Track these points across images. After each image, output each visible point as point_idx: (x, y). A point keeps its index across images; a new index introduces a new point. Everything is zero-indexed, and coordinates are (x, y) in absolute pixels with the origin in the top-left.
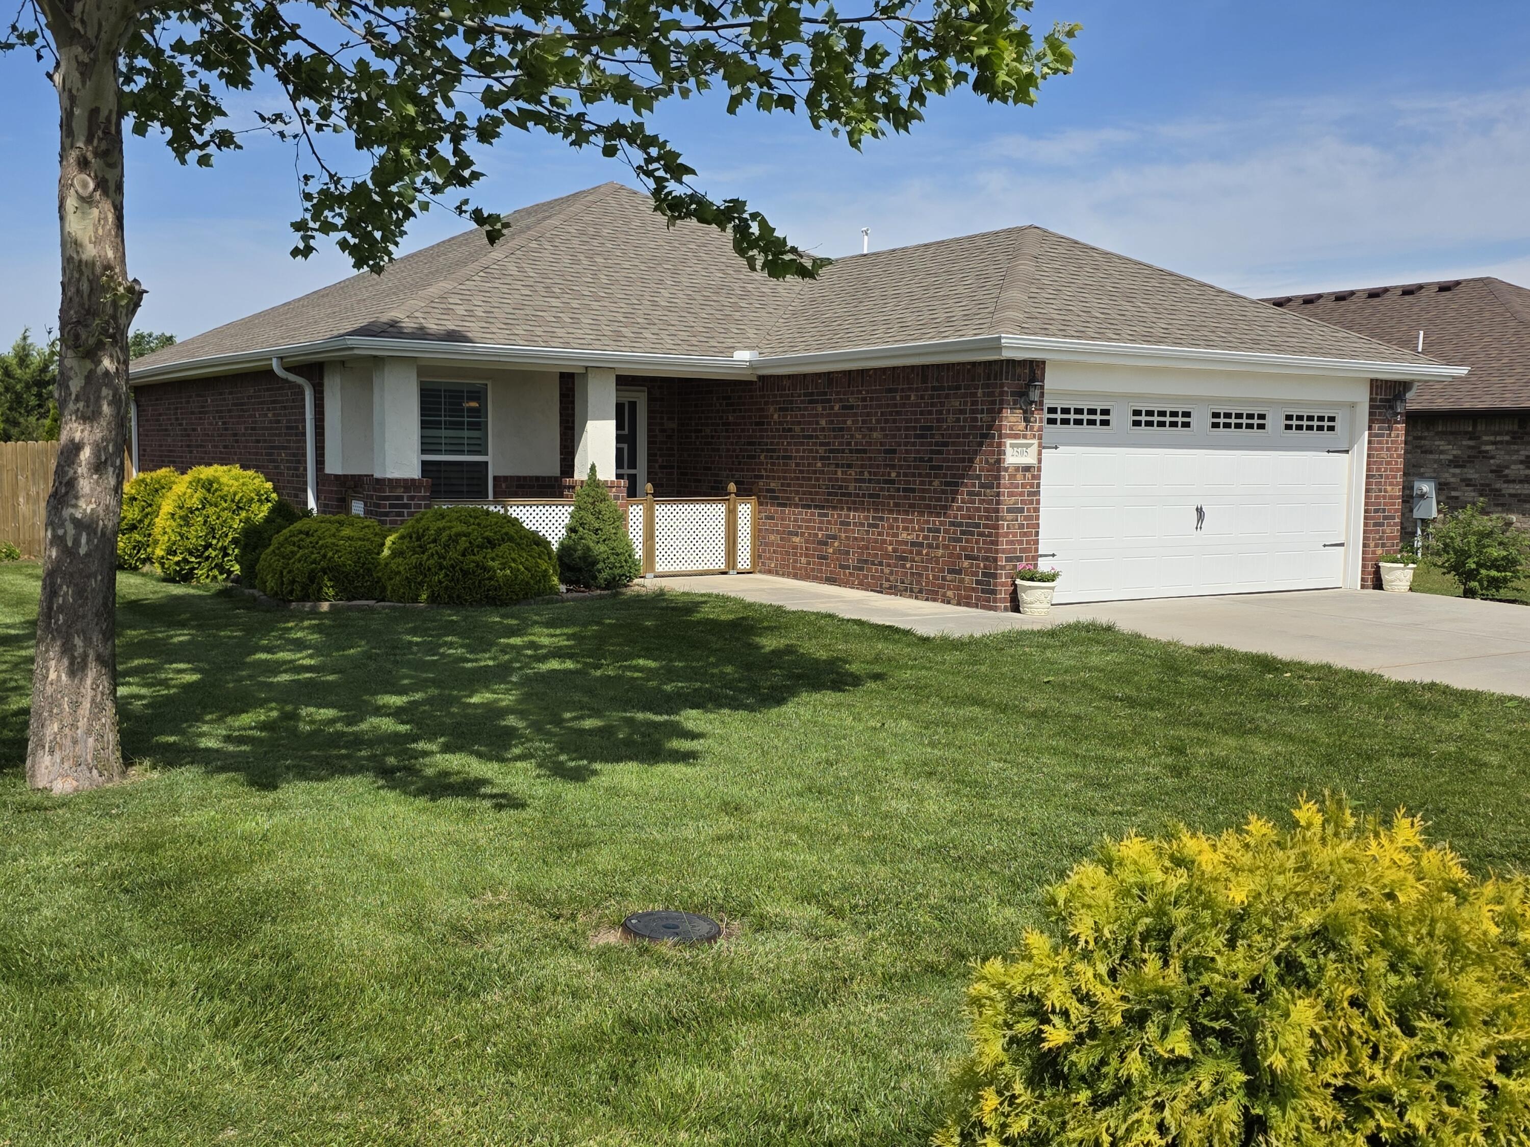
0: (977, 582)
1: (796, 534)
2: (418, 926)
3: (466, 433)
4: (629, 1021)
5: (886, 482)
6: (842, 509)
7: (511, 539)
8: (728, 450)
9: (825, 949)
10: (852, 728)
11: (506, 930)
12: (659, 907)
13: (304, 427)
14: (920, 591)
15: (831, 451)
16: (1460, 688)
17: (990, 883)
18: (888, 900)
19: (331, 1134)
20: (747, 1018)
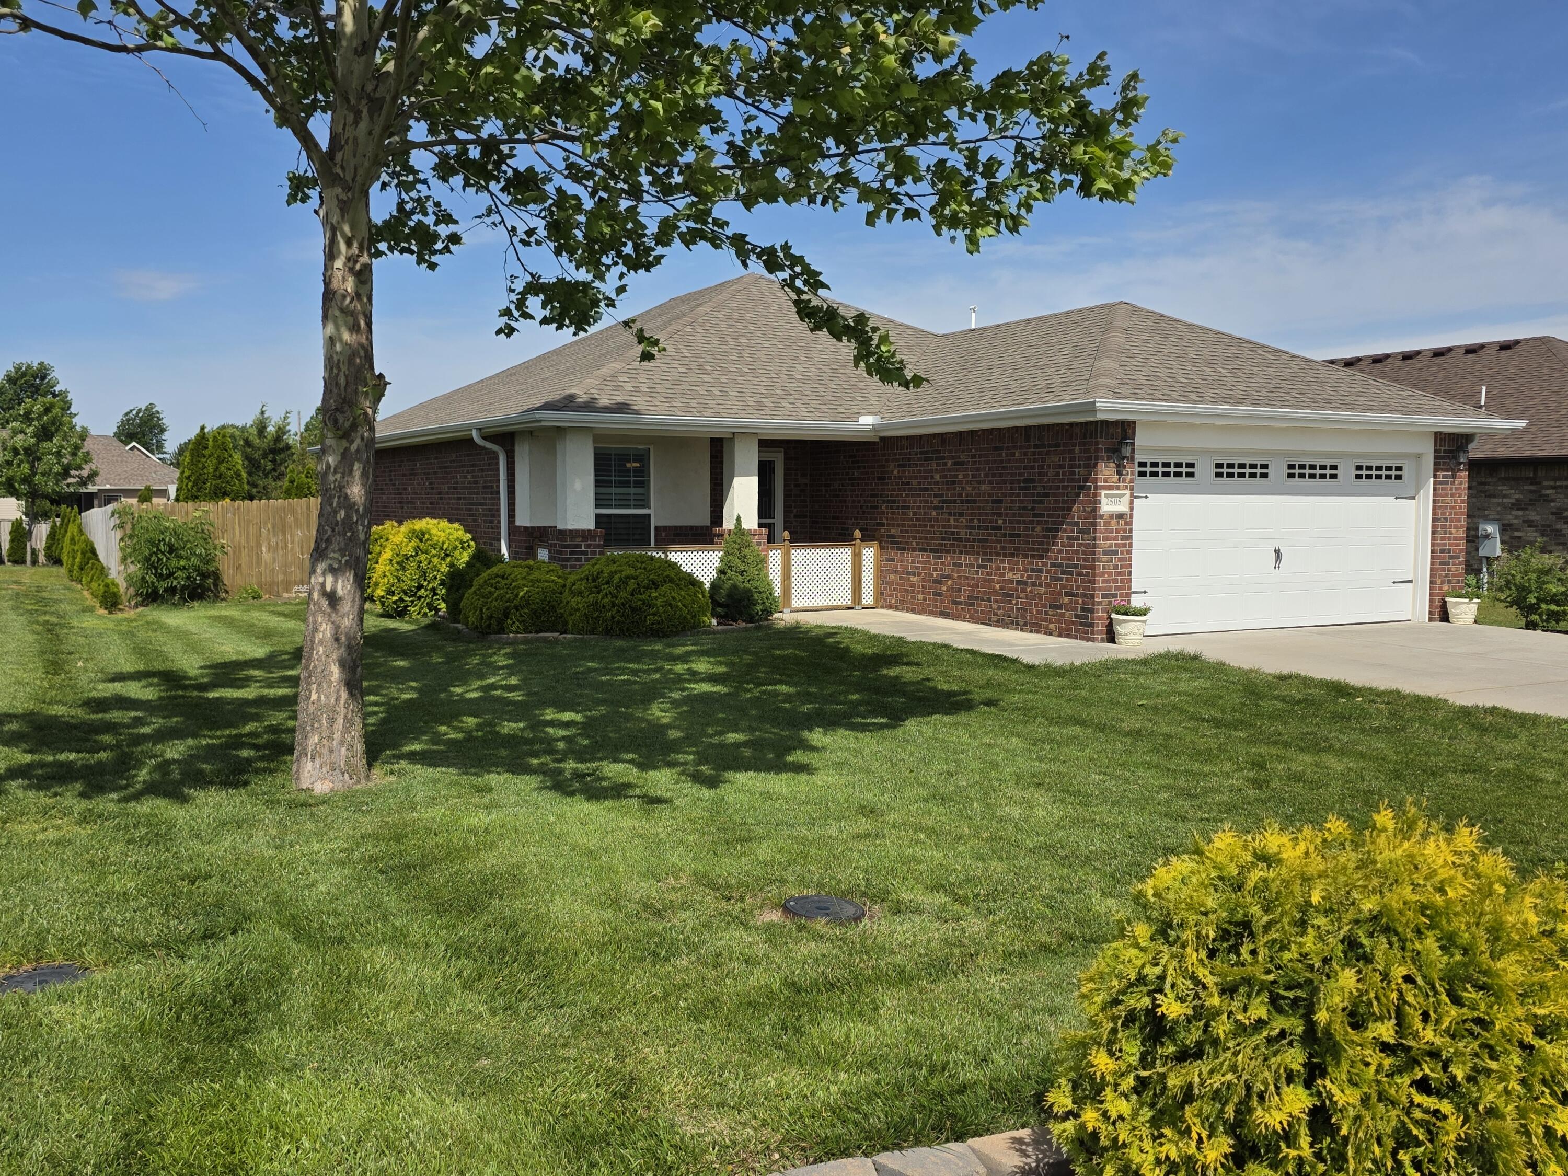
0: (1077, 616)
1: (914, 574)
2: (615, 903)
3: (632, 490)
4: (794, 984)
5: (994, 528)
6: (954, 552)
7: (671, 581)
8: (854, 501)
9: (954, 930)
10: (969, 744)
11: (688, 908)
12: (812, 892)
13: (498, 487)
14: (1025, 624)
15: (944, 502)
16: (1520, 711)
17: (1093, 878)
18: (1005, 891)
19: (563, 1065)
20: (890, 984)
